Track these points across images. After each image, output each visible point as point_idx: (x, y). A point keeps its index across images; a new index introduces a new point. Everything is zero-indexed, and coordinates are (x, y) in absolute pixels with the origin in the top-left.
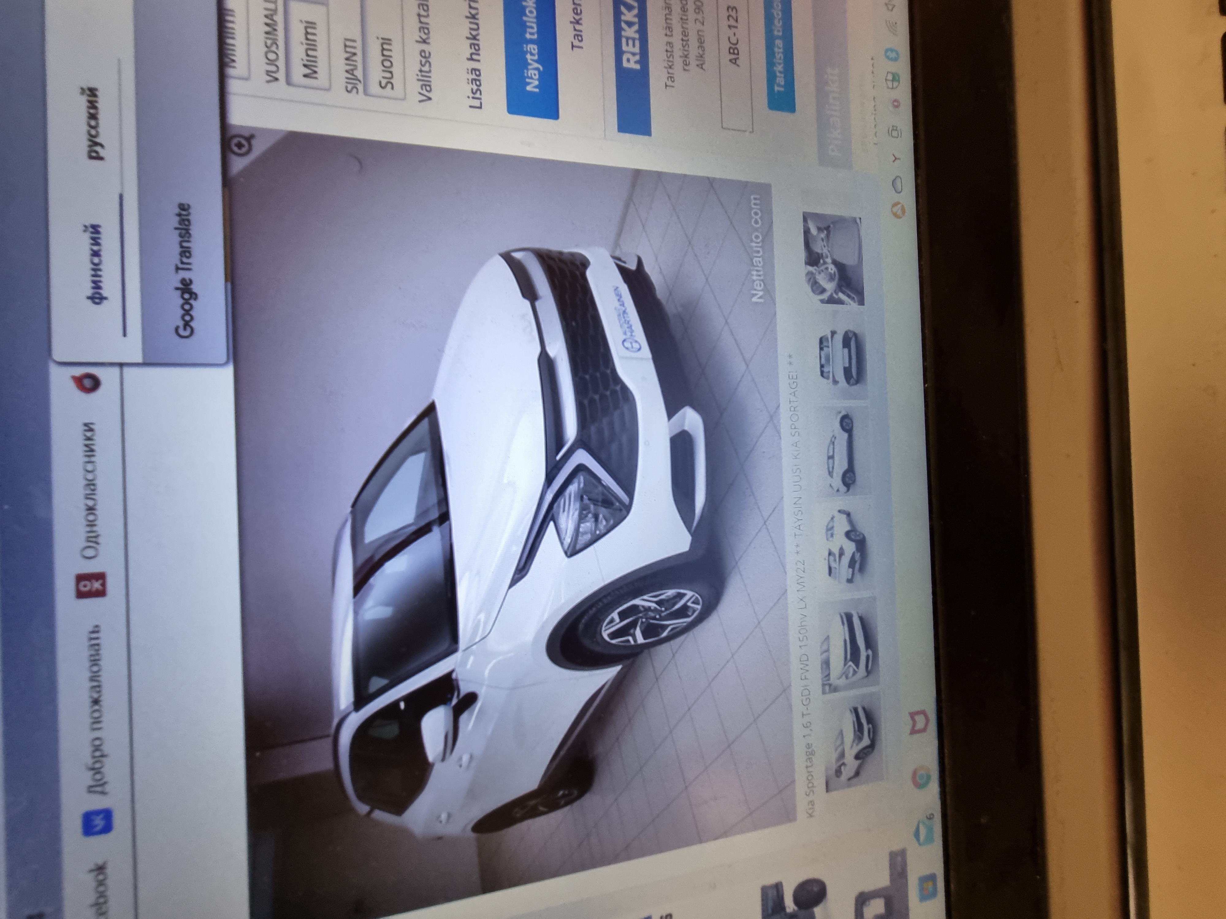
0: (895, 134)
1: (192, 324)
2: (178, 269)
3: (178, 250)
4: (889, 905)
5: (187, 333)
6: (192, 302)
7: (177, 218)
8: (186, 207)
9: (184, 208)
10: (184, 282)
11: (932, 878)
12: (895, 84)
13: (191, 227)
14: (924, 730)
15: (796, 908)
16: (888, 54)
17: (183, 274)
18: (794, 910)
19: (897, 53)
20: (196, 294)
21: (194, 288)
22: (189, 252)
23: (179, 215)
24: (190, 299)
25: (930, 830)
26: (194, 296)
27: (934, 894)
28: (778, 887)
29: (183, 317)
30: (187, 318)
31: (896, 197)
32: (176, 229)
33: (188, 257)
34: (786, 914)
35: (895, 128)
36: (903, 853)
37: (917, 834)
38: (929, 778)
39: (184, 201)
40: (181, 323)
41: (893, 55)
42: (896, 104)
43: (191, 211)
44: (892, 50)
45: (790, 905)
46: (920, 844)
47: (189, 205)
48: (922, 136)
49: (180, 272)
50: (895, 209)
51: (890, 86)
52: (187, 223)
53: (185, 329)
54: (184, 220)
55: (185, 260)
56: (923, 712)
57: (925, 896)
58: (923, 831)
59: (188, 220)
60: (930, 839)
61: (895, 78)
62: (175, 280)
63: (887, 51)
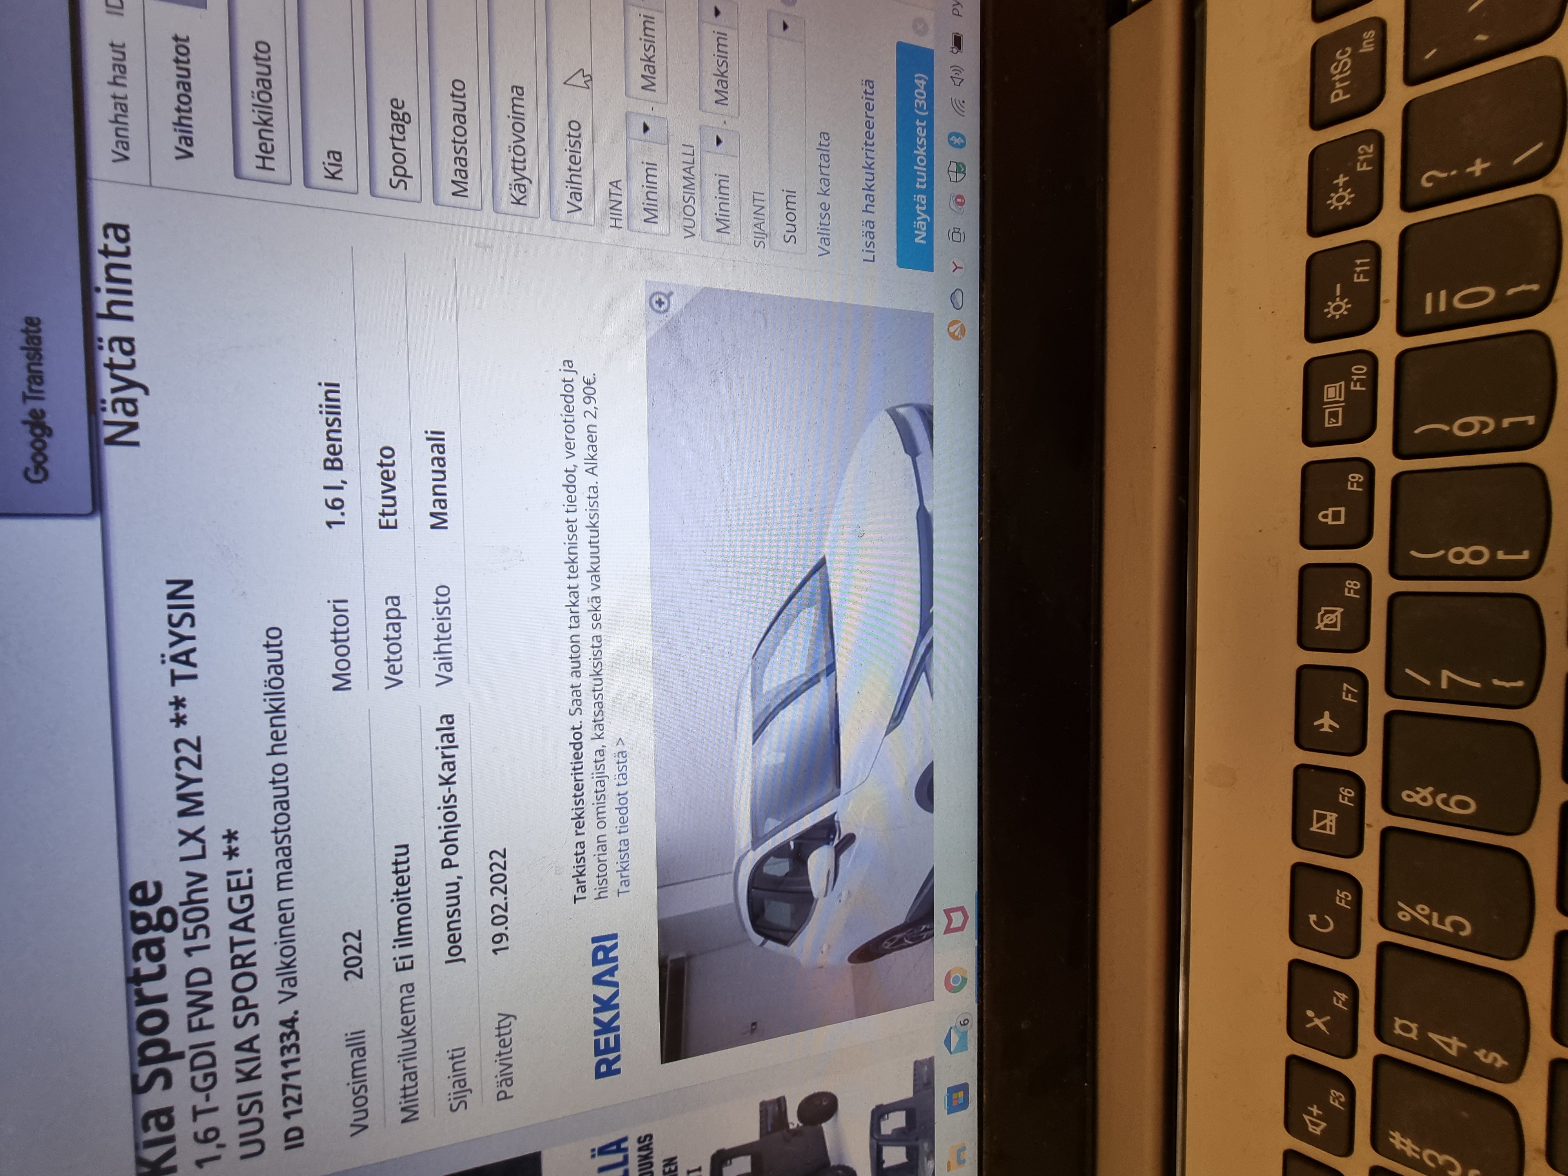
0: (956, 237)
1: (47, 465)
2: (25, 398)
3: (26, 374)
4: (910, 1118)
5: (40, 476)
6: (46, 439)
7: (24, 336)
8: (36, 321)
9: (32, 322)
10: (34, 414)
11: (964, 1087)
12: (960, 176)
13: (43, 346)
14: (961, 929)
15: (801, 1125)
16: (951, 139)
17: (32, 404)
18: (798, 1125)
19: (963, 138)
20: (50, 430)
21: (49, 420)
22: (41, 378)
23: (26, 331)
24: (42, 435)
25: (963, 1037)
26: (49, 432)
27: (964, 1105)
28: (781, 1102)
29: (33, 458)
30: (40, 459)
31: (955, 315)
32: (23, 348)
33: (40, 384)
34: (789, 1131)
35: (956, 230)
36: (930, 1062)
37: (948, 1042)
38: (965, 980)
39: (34, 314)
40: (31, 465)
41: (957, 141)
42: (959, 200)
43: (41, 326)
44: (957, 135)
45: (793, 1120)
46: (951, 1053)
47: (39, 320)
48: (989, 242)
49: (29, 402)
50: (952, 330)
51: (953, 179)
52: (36, 341)
53: (36, 472)
54: (32, 338)
55: (34, 387)
56: (962, 909)
57: (953, 1107)
58: (955, 1039)
59: (39, 338)
60: (963, 1046)
61: (960, 168)
62: (23, 411)
63: (950, 136)
